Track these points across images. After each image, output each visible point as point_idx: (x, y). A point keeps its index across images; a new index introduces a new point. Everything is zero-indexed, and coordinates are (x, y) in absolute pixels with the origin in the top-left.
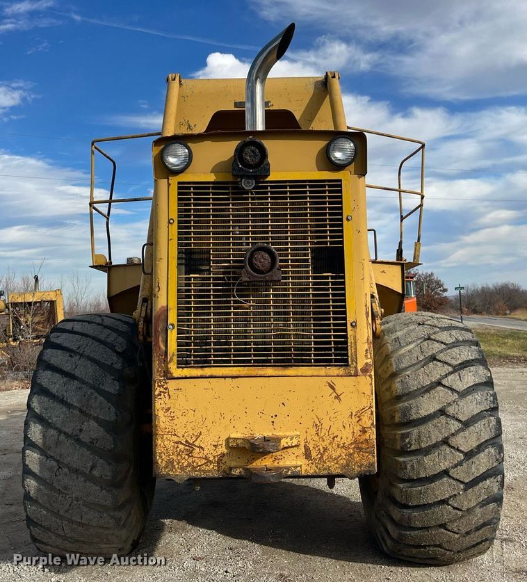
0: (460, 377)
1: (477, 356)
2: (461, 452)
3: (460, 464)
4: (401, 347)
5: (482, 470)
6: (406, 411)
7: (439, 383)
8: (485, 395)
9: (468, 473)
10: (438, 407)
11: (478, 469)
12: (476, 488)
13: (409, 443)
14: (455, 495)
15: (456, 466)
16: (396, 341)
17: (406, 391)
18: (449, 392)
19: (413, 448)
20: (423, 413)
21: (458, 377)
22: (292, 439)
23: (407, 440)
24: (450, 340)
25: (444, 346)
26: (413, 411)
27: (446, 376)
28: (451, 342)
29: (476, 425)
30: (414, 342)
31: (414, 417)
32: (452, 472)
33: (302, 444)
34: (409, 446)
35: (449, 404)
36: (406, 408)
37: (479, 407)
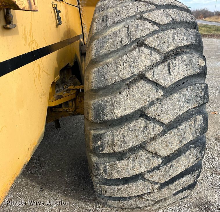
0: (169, 69)
1: (193, 41)
2: (159, 156)
3: (157, 168)
4: (107, 28)
6: (100, 110)
7: (142, 77)
8: (196, 89)
10: (137, 107)
11: (176, 171)
13: (101, 146)
14: (150, 192)
15: (152, 170)
16: (103, 20)
17: (102, 85)
18: (153, 88)
19: (106, 151)
20: (119, 113)
21: (167, 69)
23: (99, 143)
24: (164, 21)
25: (156, 27)
26: (108, 110)
27: (153, 67)
28: (165, 23)
29: (180, 127)
30: (123, 21)
31: (108, 117)
32: (148, 176)
34: (100, 149)
35: (152, 104)
36: (100, 105)
37: (187, 105)
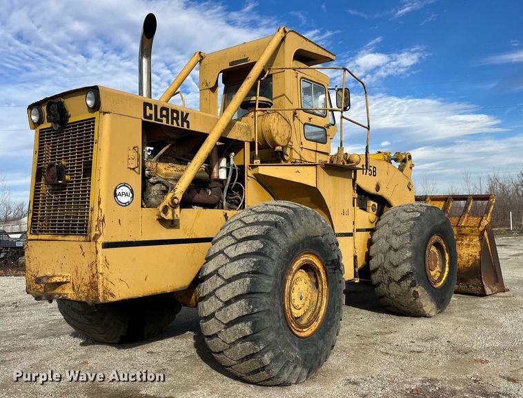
0: (236, 248)
2: (221, 301)
3: (220, 309)
5: (235, 316)
7: (223, 251)
8: (248, 262)
9: (225, 317)
11: (231, 315)
12: (232, 329)
14: (220, 331)
15: (218, 311)
18: (225, 258)
22: (63, 277)
27: (229, 246)
29: (234, 283)
32: (217, 315)
33: (71, 281)
35: (222, 267)
37: (240, 270)
